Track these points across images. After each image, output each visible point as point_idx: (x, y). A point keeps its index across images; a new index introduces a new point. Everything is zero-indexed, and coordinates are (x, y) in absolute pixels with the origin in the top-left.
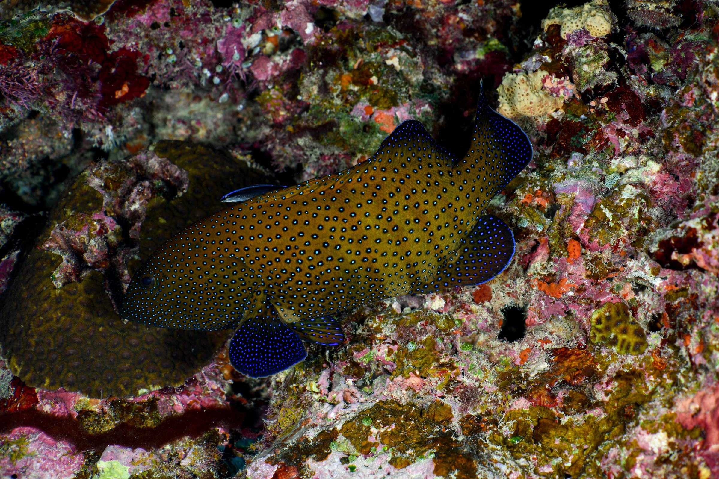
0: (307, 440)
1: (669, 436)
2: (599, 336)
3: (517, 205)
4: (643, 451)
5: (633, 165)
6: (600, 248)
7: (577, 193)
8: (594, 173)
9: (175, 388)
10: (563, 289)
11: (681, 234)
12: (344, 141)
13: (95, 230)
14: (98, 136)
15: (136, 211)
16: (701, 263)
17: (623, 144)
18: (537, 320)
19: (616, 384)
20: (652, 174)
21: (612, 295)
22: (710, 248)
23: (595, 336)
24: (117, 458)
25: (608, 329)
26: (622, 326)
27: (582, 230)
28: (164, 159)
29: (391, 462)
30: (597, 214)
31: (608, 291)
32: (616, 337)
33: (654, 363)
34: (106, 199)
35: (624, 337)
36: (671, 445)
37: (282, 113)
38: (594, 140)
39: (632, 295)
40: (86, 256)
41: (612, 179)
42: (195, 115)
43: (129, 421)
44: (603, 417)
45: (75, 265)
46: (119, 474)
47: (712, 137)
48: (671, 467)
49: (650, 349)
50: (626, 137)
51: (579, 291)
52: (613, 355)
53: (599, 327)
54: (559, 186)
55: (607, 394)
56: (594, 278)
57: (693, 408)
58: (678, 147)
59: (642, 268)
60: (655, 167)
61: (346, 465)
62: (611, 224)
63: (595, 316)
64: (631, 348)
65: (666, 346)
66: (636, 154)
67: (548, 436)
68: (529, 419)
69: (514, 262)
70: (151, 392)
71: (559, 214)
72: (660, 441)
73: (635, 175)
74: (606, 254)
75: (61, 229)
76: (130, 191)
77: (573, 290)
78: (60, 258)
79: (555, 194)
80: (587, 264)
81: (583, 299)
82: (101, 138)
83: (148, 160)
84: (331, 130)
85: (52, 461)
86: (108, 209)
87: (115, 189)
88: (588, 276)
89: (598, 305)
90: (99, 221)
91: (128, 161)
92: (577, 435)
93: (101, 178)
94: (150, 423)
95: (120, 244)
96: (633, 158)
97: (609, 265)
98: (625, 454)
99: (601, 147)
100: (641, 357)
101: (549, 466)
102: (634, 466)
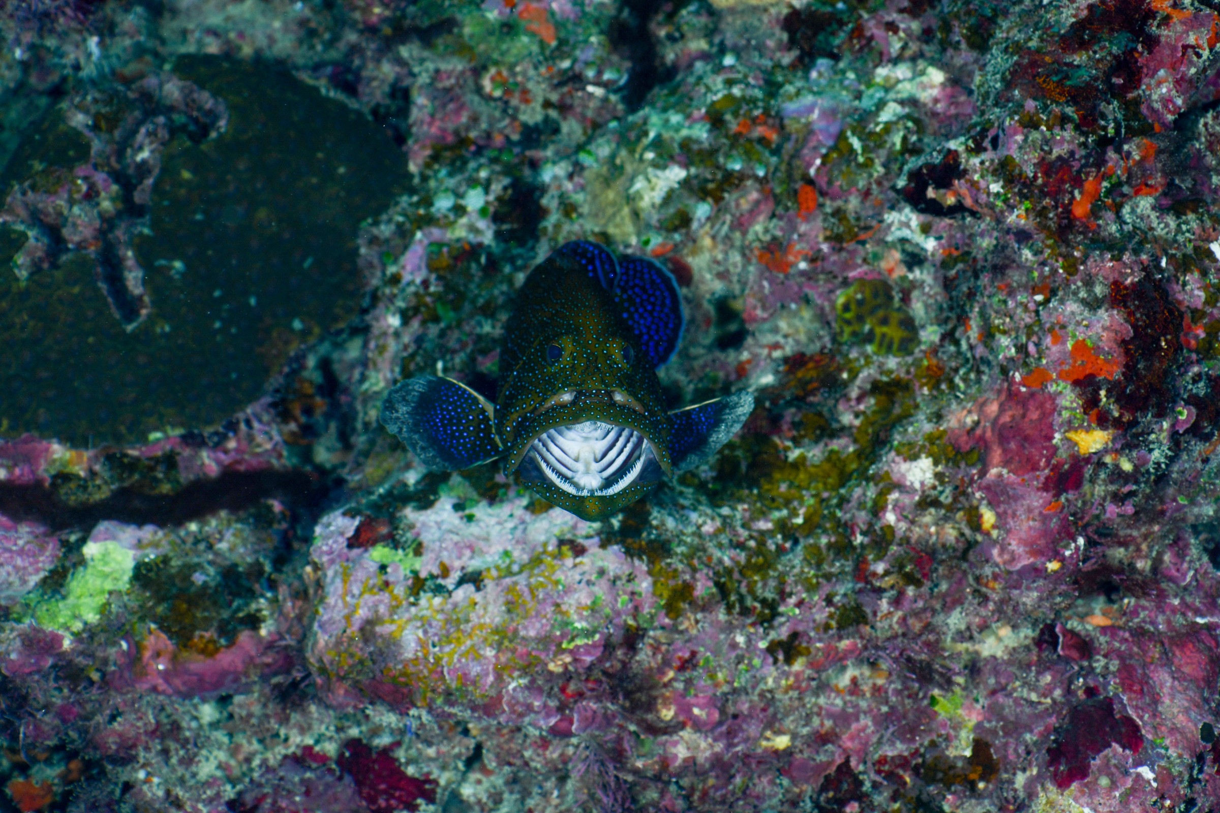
0: (405, 485)
1: (936, 463)
2: (847, 330)
3: (727, 136)
4: (899, 486)
5: (909, 74)
6: (843, 194)
7: (815, 115)
8: (846, 88)
9: (206, 434)
10: (791, 258)
11: (937, 159)
12: (471, 49)
13: (79, 191)
14: (72, 56)
15: (144, 162)
16: (968, 202)
17: (896, 46)
18: (759, 312)
19: (872, 401)
20: (932, 87)
21: (865, 268)
22: (976, 177)
23: (842, 332)
24: (114, 538)
25: (860, 319)
26: (881, 313)
27: (818, 169)
28: (188, 83)
29: (527, 508)
30: (842, 146)
31: (859, 261)
32: (871, 331)
33: (928, 368)
34: (96, 145)
35: (885, 329)
36: (938, 476)
37: (377, 10)
38: (851, 38)
39: (901, 271)
40: (66, 232)
41: (872, 97)
42: (235, 23)
43: (132, 485)
44: (851, 449)
45: (49, 246)
46: (118, 563)
47: (1005, 25)
48: (943, 512)
49: (923, 347)
50: (902, 34)
51: (812, 260)
52: (867, 357)
53: (848, 316)
54: (791, 107)
55: (857, 415)
56: (836, 240)
57: (969, 420)
58: (958, 42)
59: (907, 225)
60: (936, 76)
61: (460, 513)
62: (861, 159)
63: (841, 301)
64: (895, 346)
65: (946, 343)
66: (914, 59)
67: (771, 480)
68: (739, 453)
69: (724, 223)
70: (167, 438)
71: (789, 147)
72: (924, 472)
73: (906, 89)
74: (853, 204)
75: (24, 193)
76: (135, 132)
77: (805, 259)
78: (24, 235)
79: (782, 119)
80: (825, 220)
81: (823, 272)
82: (77, 59)
83: (161, 85)
84: (450, 32)
85: (10, 551)
86: (99, 161)
87: (110, 131)
88: (827, 239)
89: (846, 283)
90: (86, 179)
91: (129, 89)
92: (812, 478)
93: (86, 111)
94: (166, 488)
95: (119, 214)
96: (909, 64)
97: (858, 219)
98: (871, 492)
99: (861, 49)
100: (910, 359)
101: (767, 520)
102: (884, 508)
